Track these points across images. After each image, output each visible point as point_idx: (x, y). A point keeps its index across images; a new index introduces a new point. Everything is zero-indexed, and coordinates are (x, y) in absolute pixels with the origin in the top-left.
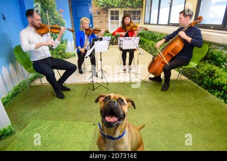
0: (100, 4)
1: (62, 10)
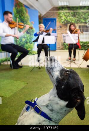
0: (62, 21)
1: (33, 22)
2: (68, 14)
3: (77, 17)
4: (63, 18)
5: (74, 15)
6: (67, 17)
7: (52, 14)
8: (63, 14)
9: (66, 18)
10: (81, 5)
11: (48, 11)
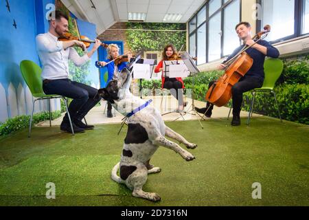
0: (134, 46)
2: (143, 35)
3: (159, 41)
4: (136, 41)
5: (154, 38)
6: (141, 40)
8: (135, 35)
9: (140, 42)
10: (165, 20)
11: (107, 28)
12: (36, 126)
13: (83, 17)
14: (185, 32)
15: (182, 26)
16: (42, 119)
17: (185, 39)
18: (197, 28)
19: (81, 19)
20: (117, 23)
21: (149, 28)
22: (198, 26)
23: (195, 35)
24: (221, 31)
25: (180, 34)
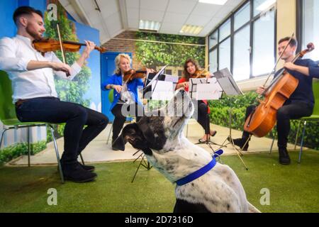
0: (145, 59)
2: (156, 47)
3: (175, 55)
4: (147, 53)
5: (169, 51)
6: (154, 53)
7: (122, 45)
8: (146, 47)
9: (152, 55)
10: (182, 32)
11: (113, 36)
12: (7, 164)
13: (84, 20)
14: (204, 47)
15: (201, 40)
16: (17, 153)
17: (204, 55)
18: (219, 43)
19: (81, 23)
20: (126, 32)
21: (163, 40)
22: (220, 41)
23: (216, 51)
24: (249, 48)
25: (199, 49)
